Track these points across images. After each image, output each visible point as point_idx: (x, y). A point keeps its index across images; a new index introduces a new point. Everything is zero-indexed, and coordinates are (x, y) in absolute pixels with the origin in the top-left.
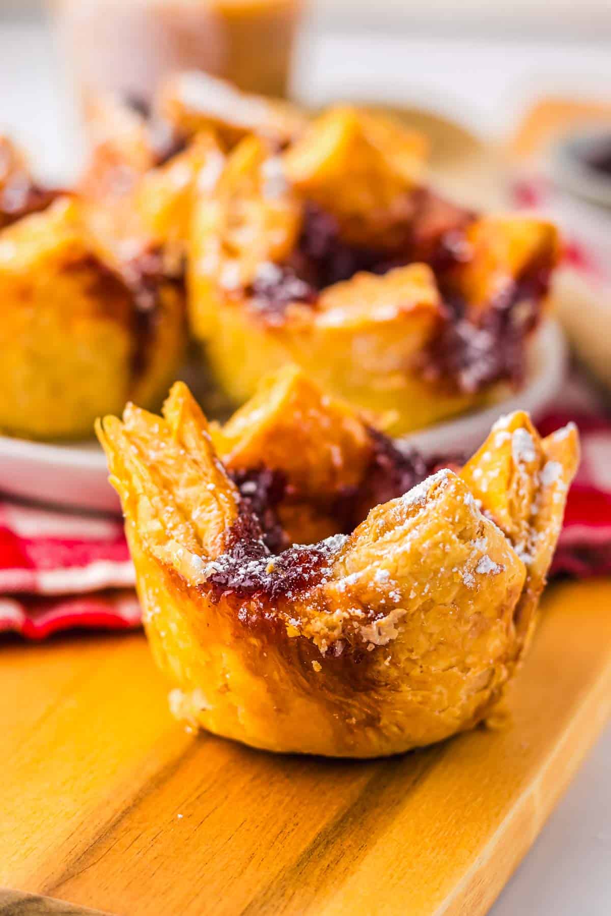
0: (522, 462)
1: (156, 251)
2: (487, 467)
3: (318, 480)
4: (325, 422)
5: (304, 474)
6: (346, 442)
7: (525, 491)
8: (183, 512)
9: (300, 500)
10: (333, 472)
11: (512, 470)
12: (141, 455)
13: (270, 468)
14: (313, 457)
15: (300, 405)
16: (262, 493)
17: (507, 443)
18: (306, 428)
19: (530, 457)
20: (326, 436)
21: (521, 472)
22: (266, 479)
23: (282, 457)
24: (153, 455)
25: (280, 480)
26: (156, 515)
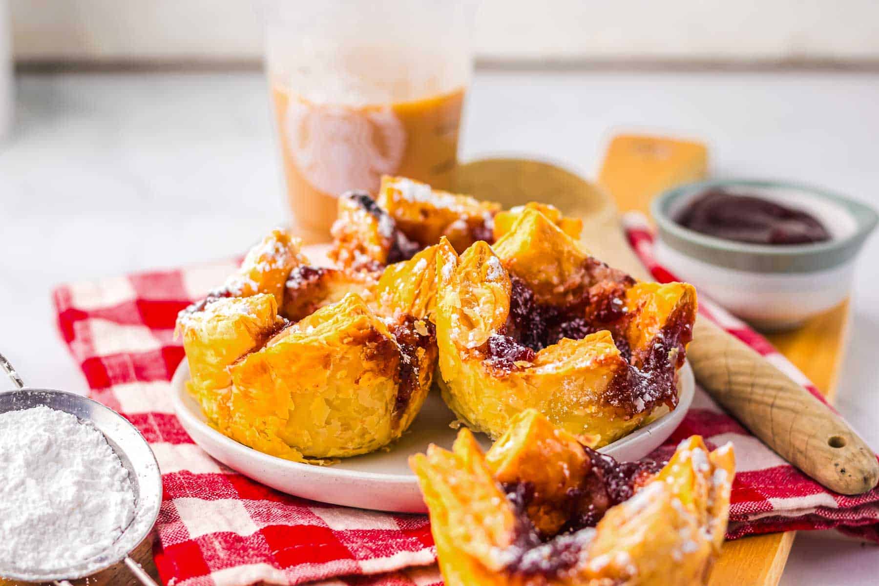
0: (700, 471)
1: (410, 320)
2: (677, 476)
3: (554, 487)
4: (558, 448)
5: (545, 484)
6: (571, 460)
7: (704, 491)
8: (478, 519)
9: (542, 502)
10: (564, 482)
11: (693, 477)
12: (446, 481)
13: (523, 482)
14: (551, 472)
15: (539, 436)
16: (520, 500)
17: (689, 460)
18: (545, 452)
19: (706, 467)
20: (559, 456)
21: (700, 477)
22: (522, 490)
23: (531, 473)
24: (453, 480)
25: (530, 489)
26: (461, 522)
